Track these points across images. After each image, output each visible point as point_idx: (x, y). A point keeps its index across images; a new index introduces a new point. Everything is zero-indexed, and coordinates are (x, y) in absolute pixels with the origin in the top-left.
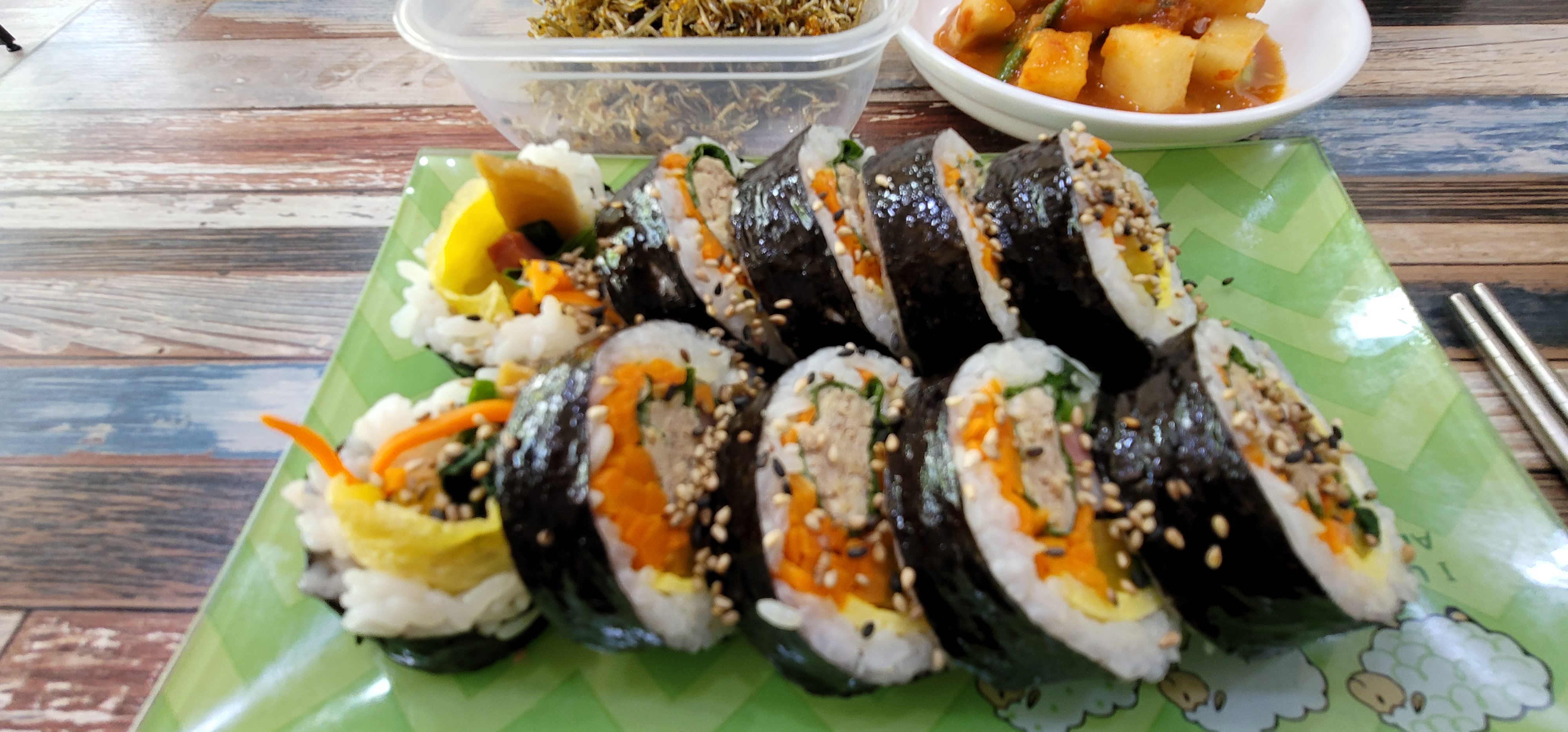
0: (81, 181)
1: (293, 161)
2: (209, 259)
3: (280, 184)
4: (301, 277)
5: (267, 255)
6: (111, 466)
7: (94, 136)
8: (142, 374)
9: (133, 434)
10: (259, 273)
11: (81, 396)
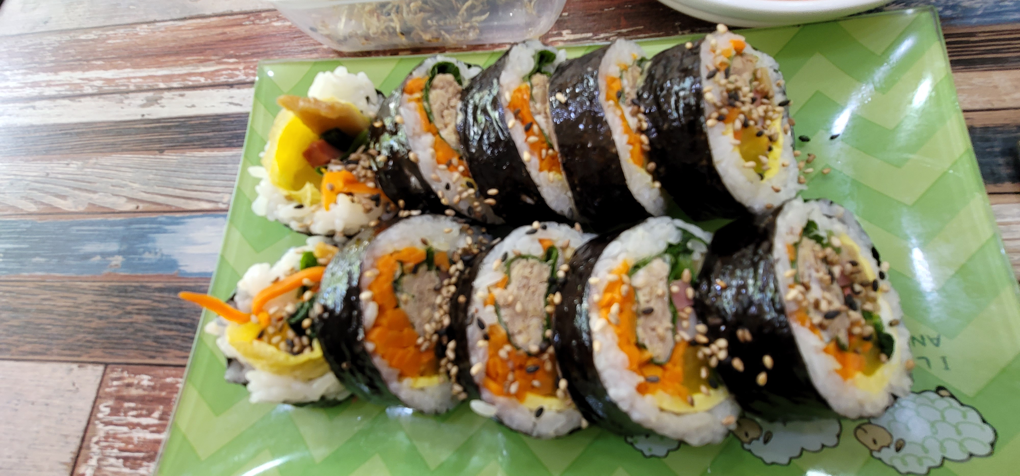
0: (68, 87)
1: (187, 64)
2: (151, 141)
3: (182, 82)
4: (206, 153)
5: (185, 137)
6: (128, 282)
7: (66, 51)
8: (131, 223)
9: (134, 262)
10: (182, 151)
11: (103, 238)
